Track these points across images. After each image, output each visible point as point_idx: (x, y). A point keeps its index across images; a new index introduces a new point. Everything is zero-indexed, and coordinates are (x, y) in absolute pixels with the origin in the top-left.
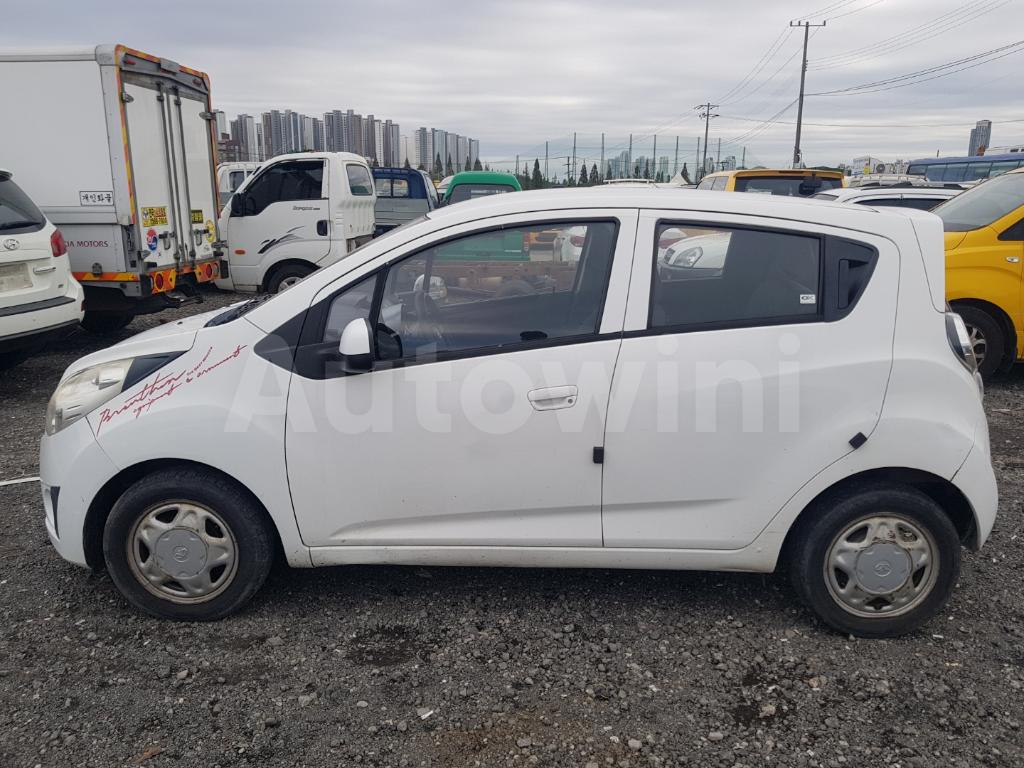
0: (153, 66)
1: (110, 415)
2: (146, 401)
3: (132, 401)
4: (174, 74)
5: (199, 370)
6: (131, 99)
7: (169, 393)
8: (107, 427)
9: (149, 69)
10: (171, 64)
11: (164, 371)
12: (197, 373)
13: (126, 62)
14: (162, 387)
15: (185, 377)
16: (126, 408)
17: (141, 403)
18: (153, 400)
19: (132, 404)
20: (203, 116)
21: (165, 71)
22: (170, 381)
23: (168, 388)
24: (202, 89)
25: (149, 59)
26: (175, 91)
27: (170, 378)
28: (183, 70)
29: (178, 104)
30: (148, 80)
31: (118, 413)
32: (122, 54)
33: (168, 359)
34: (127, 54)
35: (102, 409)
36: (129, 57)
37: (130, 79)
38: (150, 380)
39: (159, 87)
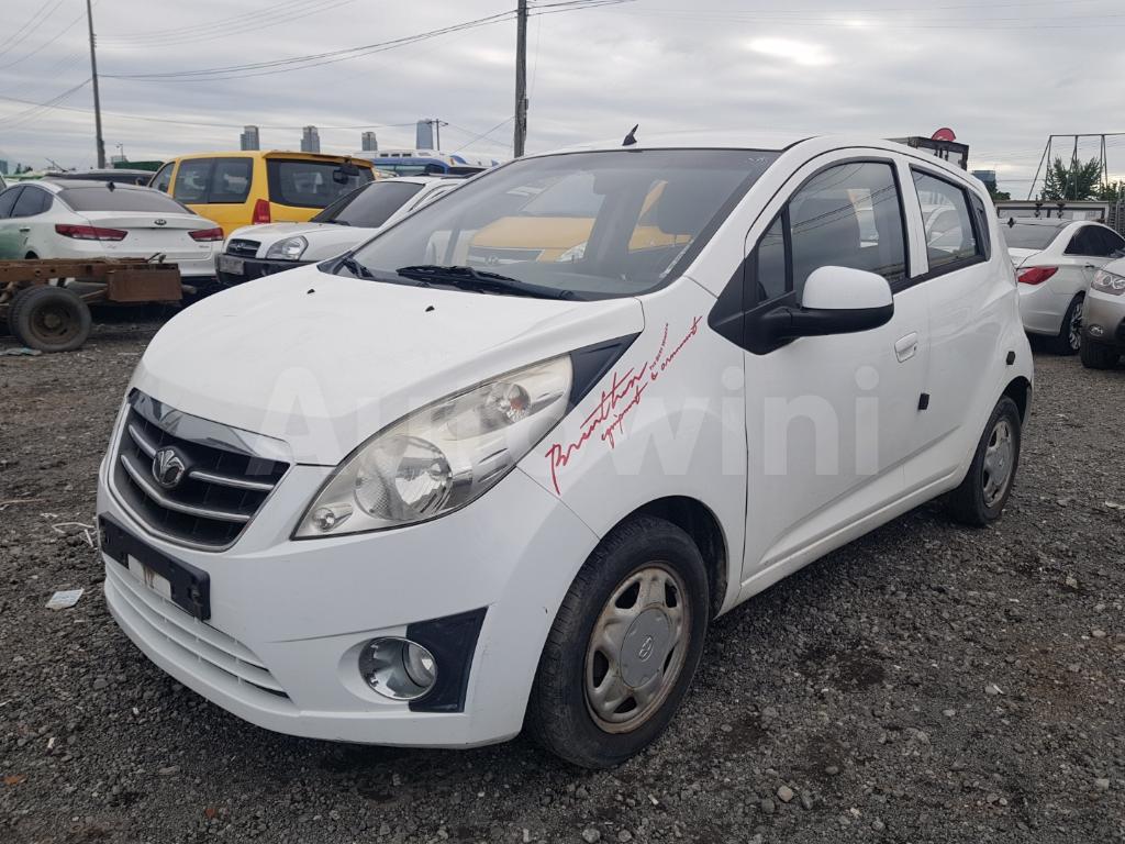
1: (564, 453)
2: (611, 420)
3: (591, 422)
5: (662, 360)
7: (636, 401)
8: (567, 474)
11: (621, 367)
12: (659, 364)
14: (624, 393)
15: (648, 372)
16: (586, 436)
17: (605, 425)
18: (622, 415)
19: (592, 428)
22: (632, 382)
23: (632, 392)
27: (631, 377)
31: (578, 447)
33: (619, 350)
35: (546, 444)
38: (605, 384)
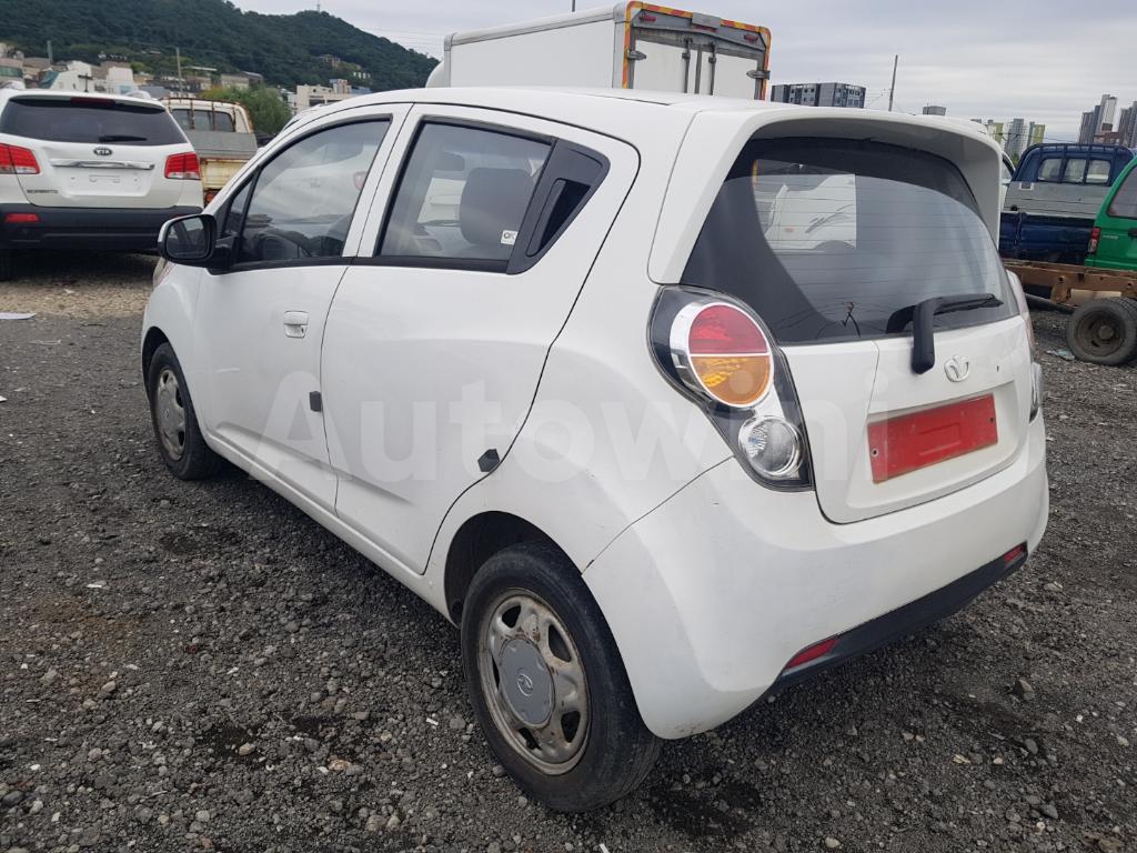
0: (684, 23)
4: (714, 30)
6: (642, 56)
9: (680, 25)
10: (708, 18)
13: (642, 19)
20: (752, 74)
21: (699, 26)
24: (758, 45)
25: (677, 15)
26: (712, 48)
28: (730, 25)
29: (712, 61)
30: (673, 37)
32: (636, 10)
34: (642, 10)
36: (648, 14)
37: (648, 36)
39: (687, 44)
